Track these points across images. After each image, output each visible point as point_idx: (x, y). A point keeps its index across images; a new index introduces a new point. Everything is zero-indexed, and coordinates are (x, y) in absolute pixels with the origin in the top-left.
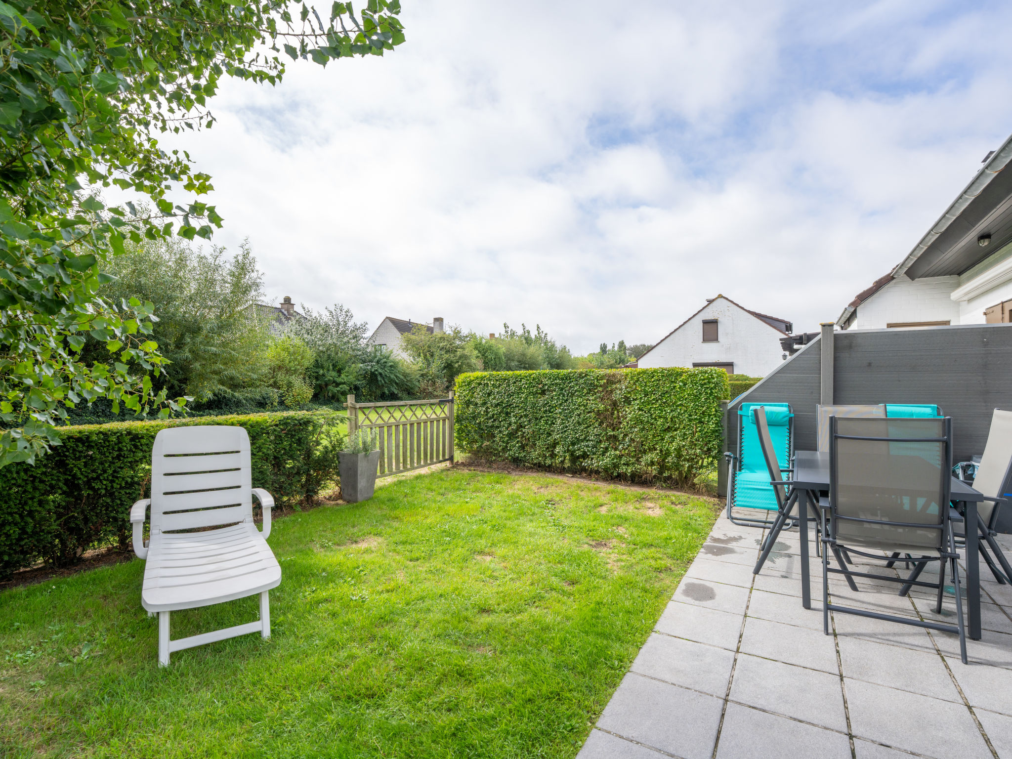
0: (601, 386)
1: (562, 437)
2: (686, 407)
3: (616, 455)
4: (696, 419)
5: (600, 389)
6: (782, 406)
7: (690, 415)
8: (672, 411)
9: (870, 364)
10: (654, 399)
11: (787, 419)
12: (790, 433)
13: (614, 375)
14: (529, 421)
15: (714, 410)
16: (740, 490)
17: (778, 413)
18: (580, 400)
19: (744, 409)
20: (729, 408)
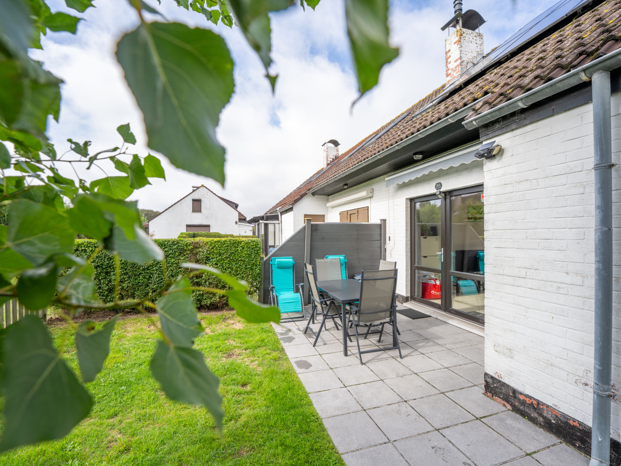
0: (189, 250)
1: (158, 286)
2: (244, 261)
3: (200, 294)
4: (249, 268)
5: (189, 252)
6: (290, 258)
7: (246, 266)
8: (236, 264)
9: (323, 238)
10: (225, 258)
11: (292, 265)
12: (293, 271)
13: (197, 243)
14: (129, 277)
15: (258, 262)
16: (281, 304)
17: (289, 262)
18: (173, 260)
19: (273, 261)
20: (264, 260)
